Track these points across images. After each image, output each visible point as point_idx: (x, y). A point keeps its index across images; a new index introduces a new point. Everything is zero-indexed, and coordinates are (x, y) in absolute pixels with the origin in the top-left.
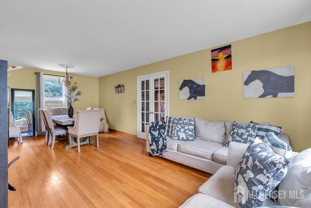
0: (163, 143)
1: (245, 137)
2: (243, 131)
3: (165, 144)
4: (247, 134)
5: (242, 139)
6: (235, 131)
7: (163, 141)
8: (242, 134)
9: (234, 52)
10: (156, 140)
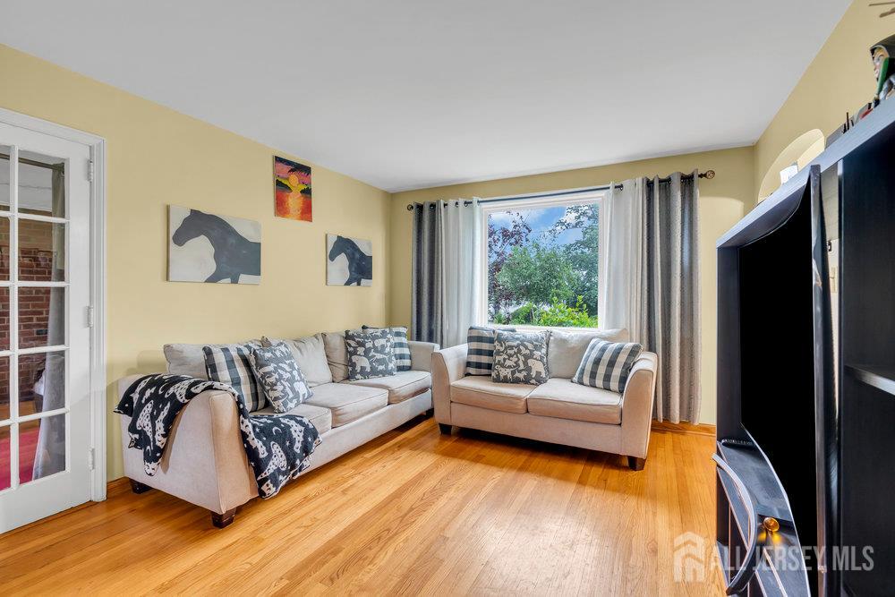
0: (303, 429)
1: (387, 350)
2: (382, 341)
3: (311, 426)
4: (389, 344)
5: (385, 354)
6: (369, 345)
7: (301, 423)
8: (383, 346)
9: (316, 181)
10: (276, 431)
